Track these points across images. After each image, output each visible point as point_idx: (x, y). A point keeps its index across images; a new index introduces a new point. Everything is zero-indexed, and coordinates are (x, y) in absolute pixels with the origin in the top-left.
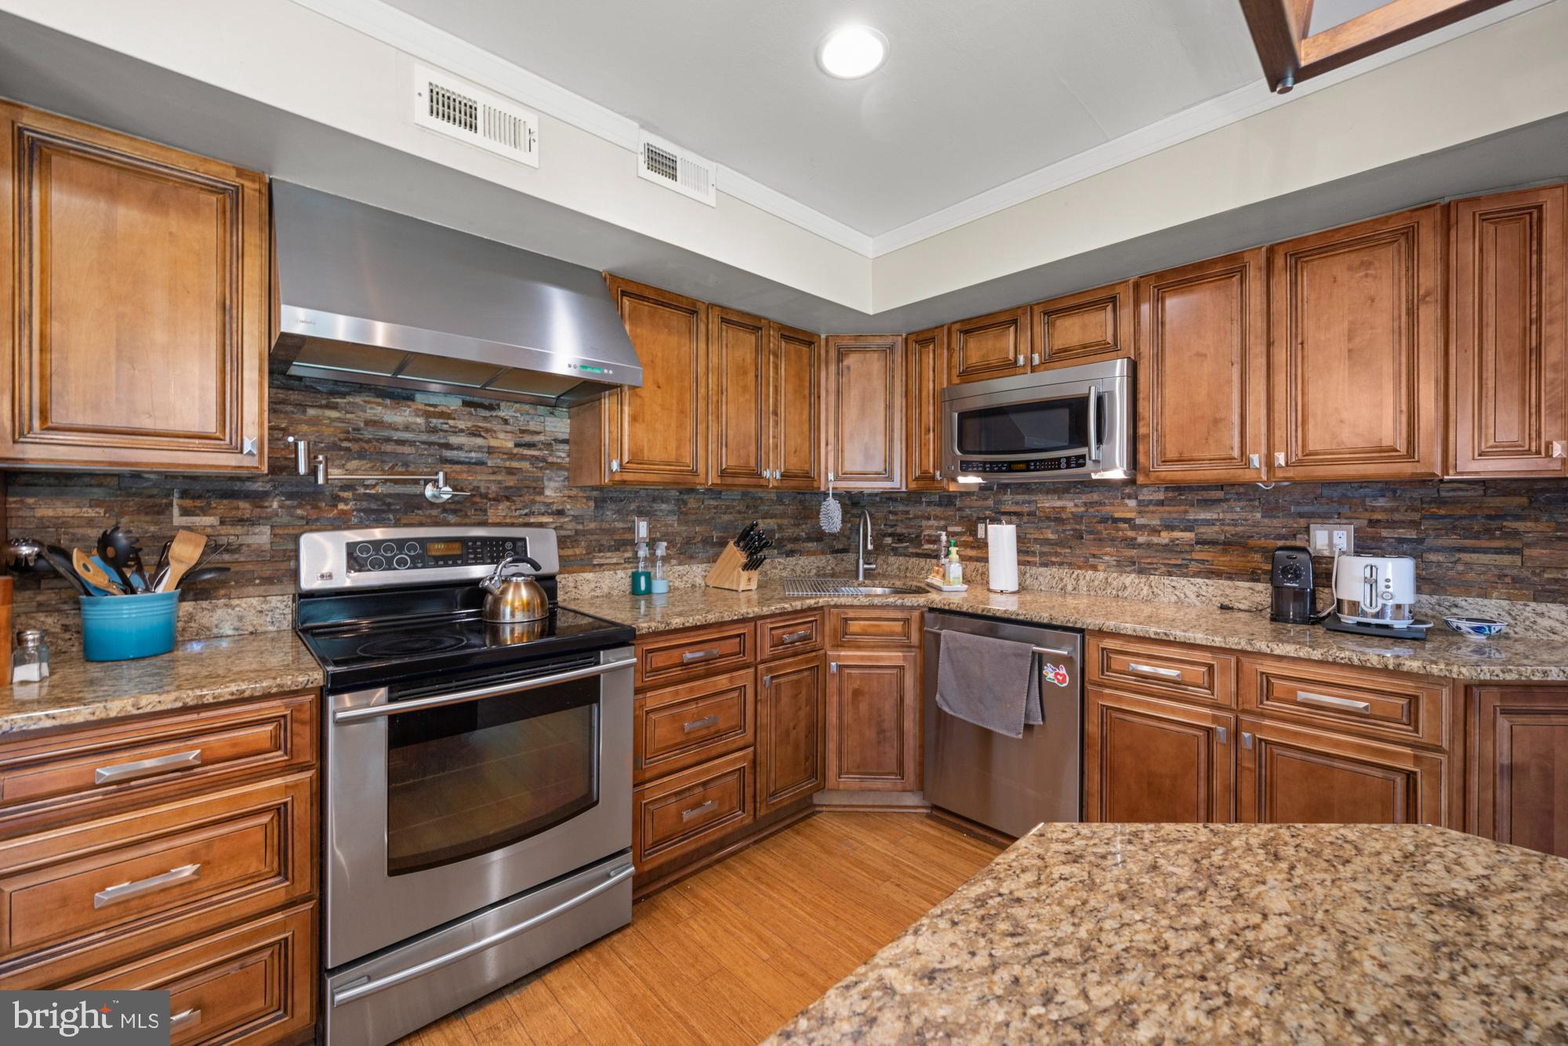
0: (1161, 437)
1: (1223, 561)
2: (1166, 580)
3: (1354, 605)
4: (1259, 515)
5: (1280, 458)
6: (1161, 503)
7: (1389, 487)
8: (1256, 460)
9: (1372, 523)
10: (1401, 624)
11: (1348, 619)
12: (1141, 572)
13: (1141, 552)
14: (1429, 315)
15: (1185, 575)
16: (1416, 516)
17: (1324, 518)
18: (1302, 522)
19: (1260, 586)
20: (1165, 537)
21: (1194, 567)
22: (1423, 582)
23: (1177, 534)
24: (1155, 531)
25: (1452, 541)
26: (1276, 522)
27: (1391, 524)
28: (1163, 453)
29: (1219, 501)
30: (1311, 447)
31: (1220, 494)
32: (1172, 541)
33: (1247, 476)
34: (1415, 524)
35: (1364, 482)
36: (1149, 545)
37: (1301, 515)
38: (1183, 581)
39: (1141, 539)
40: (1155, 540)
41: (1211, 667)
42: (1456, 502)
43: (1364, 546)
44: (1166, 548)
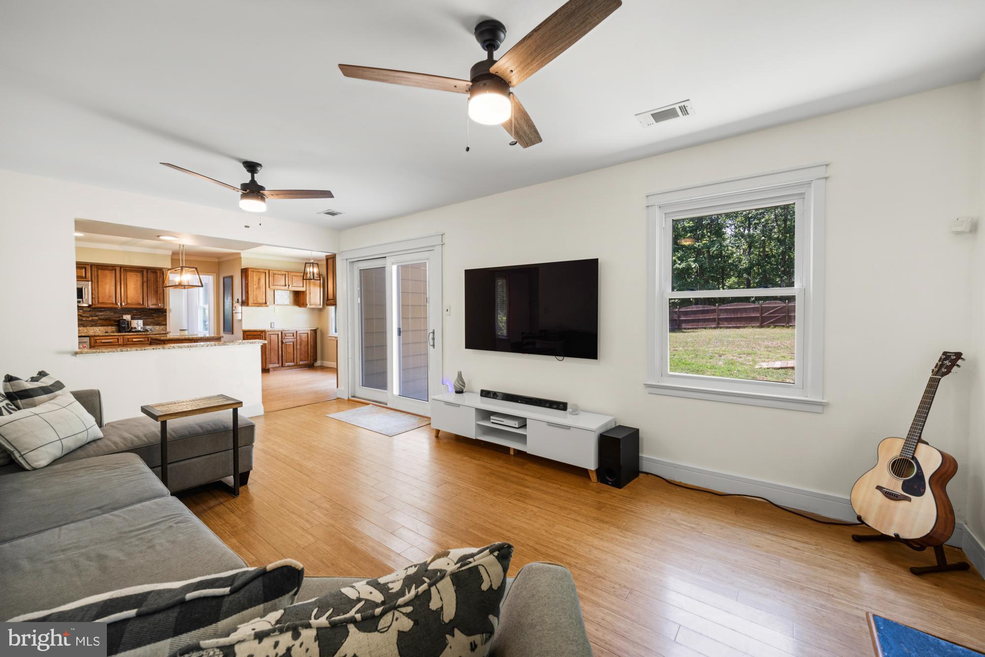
0: (98, 298)
1: (105, 323)
2: (91, 328)
3: (135, 328)
4: (112, 314)
5: (123, 304)
6: (89, 311)
7: (136, 309)
8: (119, 304)
9: (133, 315)
10: (142, 330)
11: (134, 330)
12: (84, 326)
13: (84, 322)
14: (145, 284)
15: (96, 326)
16: (140, 314)
17: (125, 314)
18: (121, 315)
19: (113, 327)
20: (90, 318)
21: (98, 324)
22: (144, 324)
23: (94, 318)
24: (88, 317)
25: (145, 317)
26: (116, 315)
27: (136, 315)
28: (98, 301)
29: (104, 311)
30: (128, 302)
31: (104, 309)
32: (92, 319)
33: (116, 306)
34: (140, 315)
35: (132, 308)
36: (86, 320)
37: (121, 314)
38: (96, 328)
39: (84, 319)
40: (88, 319)
41: (118, 339)
42: (145, 311)
43: (133, 318)
44: (91, 321)
